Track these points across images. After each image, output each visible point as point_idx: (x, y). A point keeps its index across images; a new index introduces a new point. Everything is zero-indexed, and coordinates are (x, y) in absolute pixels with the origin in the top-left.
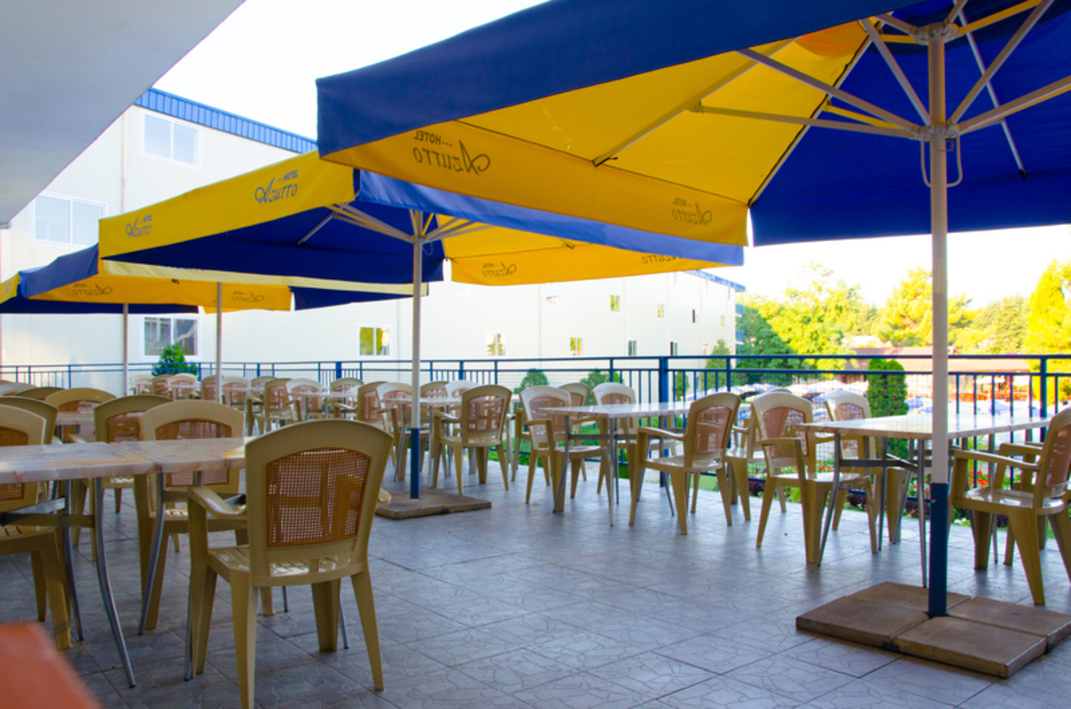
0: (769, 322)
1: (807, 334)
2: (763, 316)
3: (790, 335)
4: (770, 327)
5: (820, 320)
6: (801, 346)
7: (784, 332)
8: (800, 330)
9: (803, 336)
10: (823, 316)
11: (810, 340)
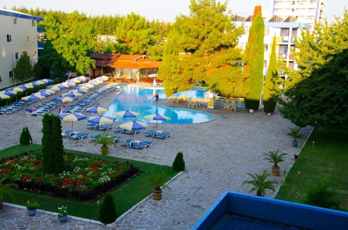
0: (52, 43)
1: (71, 51)
2: (50, 39)
3: (62, 51)
4: (52, 46)
5: (78, 43)
6: (68, 57)
7: (59, 49)
8: (67, 48)
9: (68, 52)
10: (80, 41)
11: (72, 54)
